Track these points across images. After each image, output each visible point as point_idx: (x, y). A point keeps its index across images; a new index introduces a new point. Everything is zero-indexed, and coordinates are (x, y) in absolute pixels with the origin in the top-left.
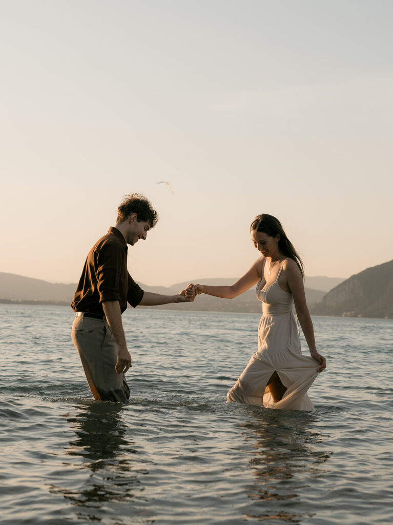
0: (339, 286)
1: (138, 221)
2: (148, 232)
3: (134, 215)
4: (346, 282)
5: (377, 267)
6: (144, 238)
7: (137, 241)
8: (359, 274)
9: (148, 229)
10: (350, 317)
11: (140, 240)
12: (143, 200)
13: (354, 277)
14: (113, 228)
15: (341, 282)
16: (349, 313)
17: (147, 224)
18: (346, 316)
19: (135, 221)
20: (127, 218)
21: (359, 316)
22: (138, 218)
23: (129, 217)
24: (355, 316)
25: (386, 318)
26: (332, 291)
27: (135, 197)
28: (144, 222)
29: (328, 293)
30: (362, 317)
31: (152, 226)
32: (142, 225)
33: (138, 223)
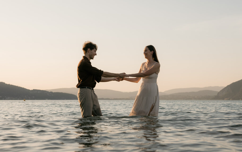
0: (223, 89)
1: (91, 50)
2: (96, 52)
3: (89, 49)
4: (225, 88)
5: (236, 82)
6: (96, 55)
7: (94, 57)
8: (230, 85)
9: (96, 51)
10: (227, 100)
11: (95, 56)
12: (89, 43)
13: (228, 86)
14: (84, 56)
15: (223, 88)
16: (227, 99)
17: (95, 49)
18: (226, 100)
19: (90, 51)
20: (87, 51)
21: (231, 99)
22: (90, 49)
23: (87, 50)
24: (229, 99)
25: (240, 100)
26: (221, 91)
27: (86, 43)
28: (93, 50)
29: (219, 92)
30: (231, 100)
31: (96, 49)
32: (93, 51)
33: (91, 51)
